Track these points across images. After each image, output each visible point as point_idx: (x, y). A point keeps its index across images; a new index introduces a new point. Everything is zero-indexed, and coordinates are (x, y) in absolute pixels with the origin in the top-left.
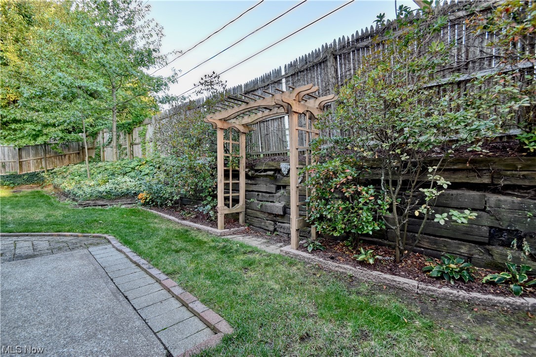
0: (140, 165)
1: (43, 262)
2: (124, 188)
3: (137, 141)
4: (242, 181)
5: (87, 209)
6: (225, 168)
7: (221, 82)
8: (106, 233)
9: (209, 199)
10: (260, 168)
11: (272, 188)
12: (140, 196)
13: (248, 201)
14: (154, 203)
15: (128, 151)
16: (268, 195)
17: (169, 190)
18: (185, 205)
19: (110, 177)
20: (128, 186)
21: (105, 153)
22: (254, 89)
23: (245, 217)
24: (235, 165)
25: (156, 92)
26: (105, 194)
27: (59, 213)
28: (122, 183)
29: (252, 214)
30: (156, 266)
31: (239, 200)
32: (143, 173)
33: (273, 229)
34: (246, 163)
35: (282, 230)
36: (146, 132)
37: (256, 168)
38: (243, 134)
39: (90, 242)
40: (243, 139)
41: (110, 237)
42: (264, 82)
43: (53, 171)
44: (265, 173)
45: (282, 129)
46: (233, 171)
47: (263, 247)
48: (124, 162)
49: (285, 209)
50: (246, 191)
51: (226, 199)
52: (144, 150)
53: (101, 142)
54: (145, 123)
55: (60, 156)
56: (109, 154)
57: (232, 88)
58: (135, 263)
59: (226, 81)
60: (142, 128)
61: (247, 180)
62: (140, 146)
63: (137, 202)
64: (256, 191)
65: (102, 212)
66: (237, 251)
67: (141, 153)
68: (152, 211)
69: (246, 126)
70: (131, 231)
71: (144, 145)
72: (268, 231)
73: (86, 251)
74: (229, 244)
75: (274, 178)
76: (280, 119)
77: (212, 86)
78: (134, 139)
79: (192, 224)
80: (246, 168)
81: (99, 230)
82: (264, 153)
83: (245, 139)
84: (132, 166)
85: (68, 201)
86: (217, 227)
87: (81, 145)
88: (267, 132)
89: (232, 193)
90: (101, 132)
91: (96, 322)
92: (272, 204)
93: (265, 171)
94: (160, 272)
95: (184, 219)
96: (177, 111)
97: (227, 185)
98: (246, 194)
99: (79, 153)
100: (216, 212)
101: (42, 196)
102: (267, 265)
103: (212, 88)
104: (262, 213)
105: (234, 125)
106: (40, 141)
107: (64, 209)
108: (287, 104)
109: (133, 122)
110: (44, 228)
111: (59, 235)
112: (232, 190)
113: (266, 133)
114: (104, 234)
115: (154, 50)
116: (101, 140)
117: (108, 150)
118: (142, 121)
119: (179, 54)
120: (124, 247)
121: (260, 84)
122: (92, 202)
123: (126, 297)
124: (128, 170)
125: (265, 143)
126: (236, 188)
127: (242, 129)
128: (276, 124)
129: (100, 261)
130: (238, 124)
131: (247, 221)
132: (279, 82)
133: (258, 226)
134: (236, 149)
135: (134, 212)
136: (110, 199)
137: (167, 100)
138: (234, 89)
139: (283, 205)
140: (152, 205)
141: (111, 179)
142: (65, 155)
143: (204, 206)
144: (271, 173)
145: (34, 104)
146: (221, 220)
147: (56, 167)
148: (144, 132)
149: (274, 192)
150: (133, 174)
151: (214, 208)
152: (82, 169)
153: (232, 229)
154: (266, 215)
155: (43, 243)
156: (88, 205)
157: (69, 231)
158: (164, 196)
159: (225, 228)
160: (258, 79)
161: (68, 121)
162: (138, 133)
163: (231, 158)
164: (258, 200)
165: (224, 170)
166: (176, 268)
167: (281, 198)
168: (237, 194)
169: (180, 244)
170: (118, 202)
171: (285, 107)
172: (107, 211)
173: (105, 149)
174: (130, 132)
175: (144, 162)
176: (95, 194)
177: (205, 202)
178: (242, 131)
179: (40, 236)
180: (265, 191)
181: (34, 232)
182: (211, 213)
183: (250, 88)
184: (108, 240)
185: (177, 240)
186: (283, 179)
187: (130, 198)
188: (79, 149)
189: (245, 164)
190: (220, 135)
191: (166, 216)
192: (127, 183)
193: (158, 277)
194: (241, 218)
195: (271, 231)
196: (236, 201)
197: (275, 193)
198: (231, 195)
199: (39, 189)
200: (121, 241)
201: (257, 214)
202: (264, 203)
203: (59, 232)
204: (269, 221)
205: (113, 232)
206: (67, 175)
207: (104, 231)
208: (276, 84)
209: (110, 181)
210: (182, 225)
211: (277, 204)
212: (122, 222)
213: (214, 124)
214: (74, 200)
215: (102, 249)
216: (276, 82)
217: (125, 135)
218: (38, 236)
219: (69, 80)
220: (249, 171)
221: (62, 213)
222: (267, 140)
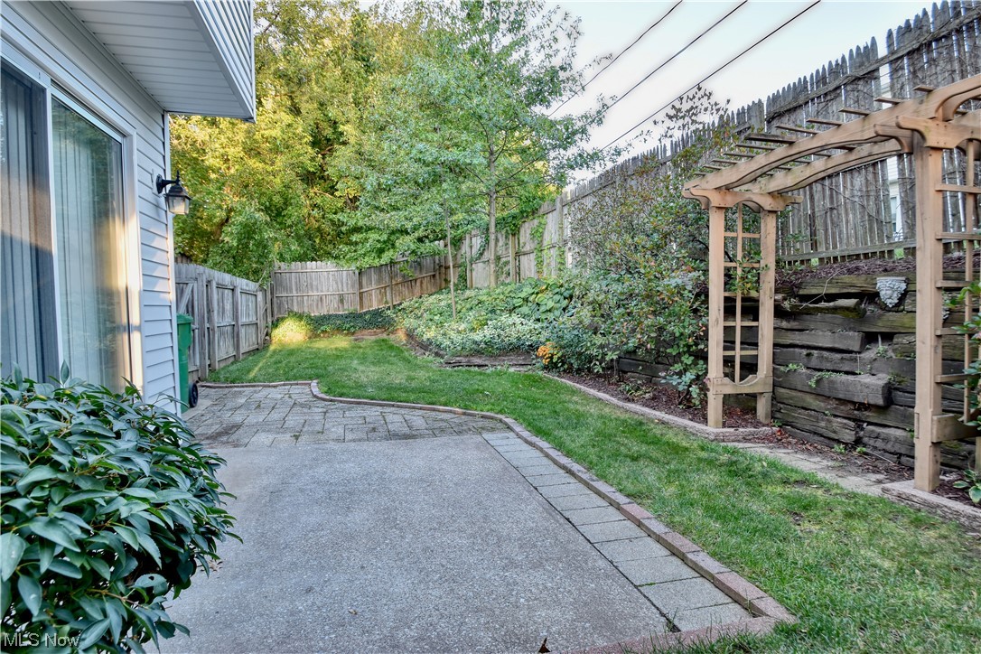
0: (537, 293)
1: (429, 447)
2: (512, 335)
3: (527, 248)
4: (766, 321)
5: (460, 371)
6: (727, 294)
7: (716, 104)
8: (500, 412)
9: (688, 360)
10: (814, 291)
11: (853, 340)
12: (540, 352)
13: (782, 368)
14: (566, 366)
15: (511, 267)
16: (838, 356)
17: (599, 340)
18: (626, 372)
19: (490, 315)
20: (518, 331)
21: (474, 273)
22: (795, 104)
23: (772, 404)
24: (749, 285)
25: (565, 149)
26: (484, 346)
27: (422, 374)
28: (509, 326)
29: (791, 398)
30: (602, 477)
31: (756, 365)
32: (543, 308)
33: (853, 439)
34: (776, 281)
35: (879, 444)
36: (544, 229)
37: (801, 292)
38: (771, 215)
39: (480, 424)
40: (769, 227)
41: (509, 421)
42: (825, 84)
43: (401, 307)
44: (831, 304)
45: (877, 191)
46: (743, 300)
47: (830, 477)
48: (509, 288)
49: (890, 393)
50: (776, 345)
51: (728, 362)
52: (540, 263)
53: (468, 255)
54: (541, 211)
55: (409, 282)
56: (481, 275)
57: (735, 112)
58: (563, 467)
59: (728, 101)
60: (536, 222)
61: (779, 321)
62: (532, 256)
63: (534, 362)
64: (802, 347)
65: (482, 377)
66: (765, 475)
67: (534, 269)
68: (563, 380)
69: (779, 194)
70: (539, 412)
71: (539, 254)
72: (839, 442)
73: (478, 439)
74: (741, 459)
75: (857, 315)
76: (871, 169)
77: (694, 118)
78: (521, 245)
79: (646, 410)
80: (777, 291)
81: (488, 407)
82: (823, 255)
83: (774, 224)
84: (523, 295)
85: (429, 357)
86: (705, 420)
87: (437, 262)
88: (832, 202)
89: (742, 349)
90: (468, 236)
91: (535, 546)
92: (850, 378)
93: (831, 297)
94: (613, 489)
95: (628, 400)
96: (607, 180)
97: (729, 331)
98: (774, 352)
99: (434, 276)
100: (704, 390)
101: (391, 347)
102: (849, 515)
103: (694, 122)
104: (820, 398)
105: (748, 196)
106: (385, 258)
107: (427, 369)
108: (908, 133)
109: (522, 212)
110: (412, 397)
111: (434, 410)
112: (742, 343)
113: (829, 206)
114: (497, 413)
115: (562, 68)
116: (468, 250)
117: (479, 267)
118: (537, 210)
119: (605, 63)
120: (538, 439)
121: (812, 90)
122: (464, 360)
123: (568, 519)
124: (517, 302)
125: (826, 230)
126: (751, 340)
127: (767, 203)
128: (859, 180)
129: (507, 456)
130: (758, 194)
131: (778, 415)
132: (872, 75)
133: (808, 427)
134: (753, 249)
135: (535, 381)
136: (492, 356)
137: (584, 160)
138: (741, 114)
139: (885, 381)
140: (562, 369)
141: (491, 320)
142: (416, 280)
143: (680, 374)
144: (851, 302)
145: (383, 200)
146: (714, 408)
147: (404, 300)
148: (541, 230)
149: (856, 348)
150: (525, 310)
151: (700, 380)
152: (442, 304)
153: (741, 430)
154: (833, 404)
155: (418, 419)
156: (459, 364)
157: (445, 405)
158: (588, 352)
159: (724, 426)
160: (808, 79)
161: (425, 222)
162: (529, 232)
163: (739, 272)
164: (808, 368)
165: (725, 297)
166: (641, 487)
167: (876, 364)
168: (754, 353)
169: (636, 447)
170: (504, 360)
171: (903, 141)
172: (489, 375)
173: (473, 266)
174: (515, 232)
175: (544, 288)
176: (468, 345)
177: (678, 367)
178: (768, 207)
179: (409, 408)
180: (830, 346)
181: (401, 402)
182: (694, 390)
183: (783, 105)
184: (506, 424)
185: (626, 437)
186: (885, 318)
187: (522, 354)
188: (434, 268)
189: (773, 284)
190: (716, 223)
191: (593, 392)
192: (518, 327)
193: (613, 498)
194: (762, 407)
195: (846, 444)
196: (750, 367)
197: (860, 353)
198: (738, 353)
199: (384, 336)
200: (529, 429)
201: (804, 401)
202: (826, 375)
203: (433, 404)
204: (839, 420)
205: (512, 413)
206: (422, 314)
207: (499, 408)
208: (861, 82)
209: (489, 322)
210: (627, 411)
211: (866, 379)
212: (519, 397)
213: (703, 200)
214: (437, 354)
215: (502, 438)
216: (859, 79)
217: (506, 238)
218: (406, 407)
219: (431, 153)
220: (785, 299)
221: (427, 375)
222: (832, 223)
